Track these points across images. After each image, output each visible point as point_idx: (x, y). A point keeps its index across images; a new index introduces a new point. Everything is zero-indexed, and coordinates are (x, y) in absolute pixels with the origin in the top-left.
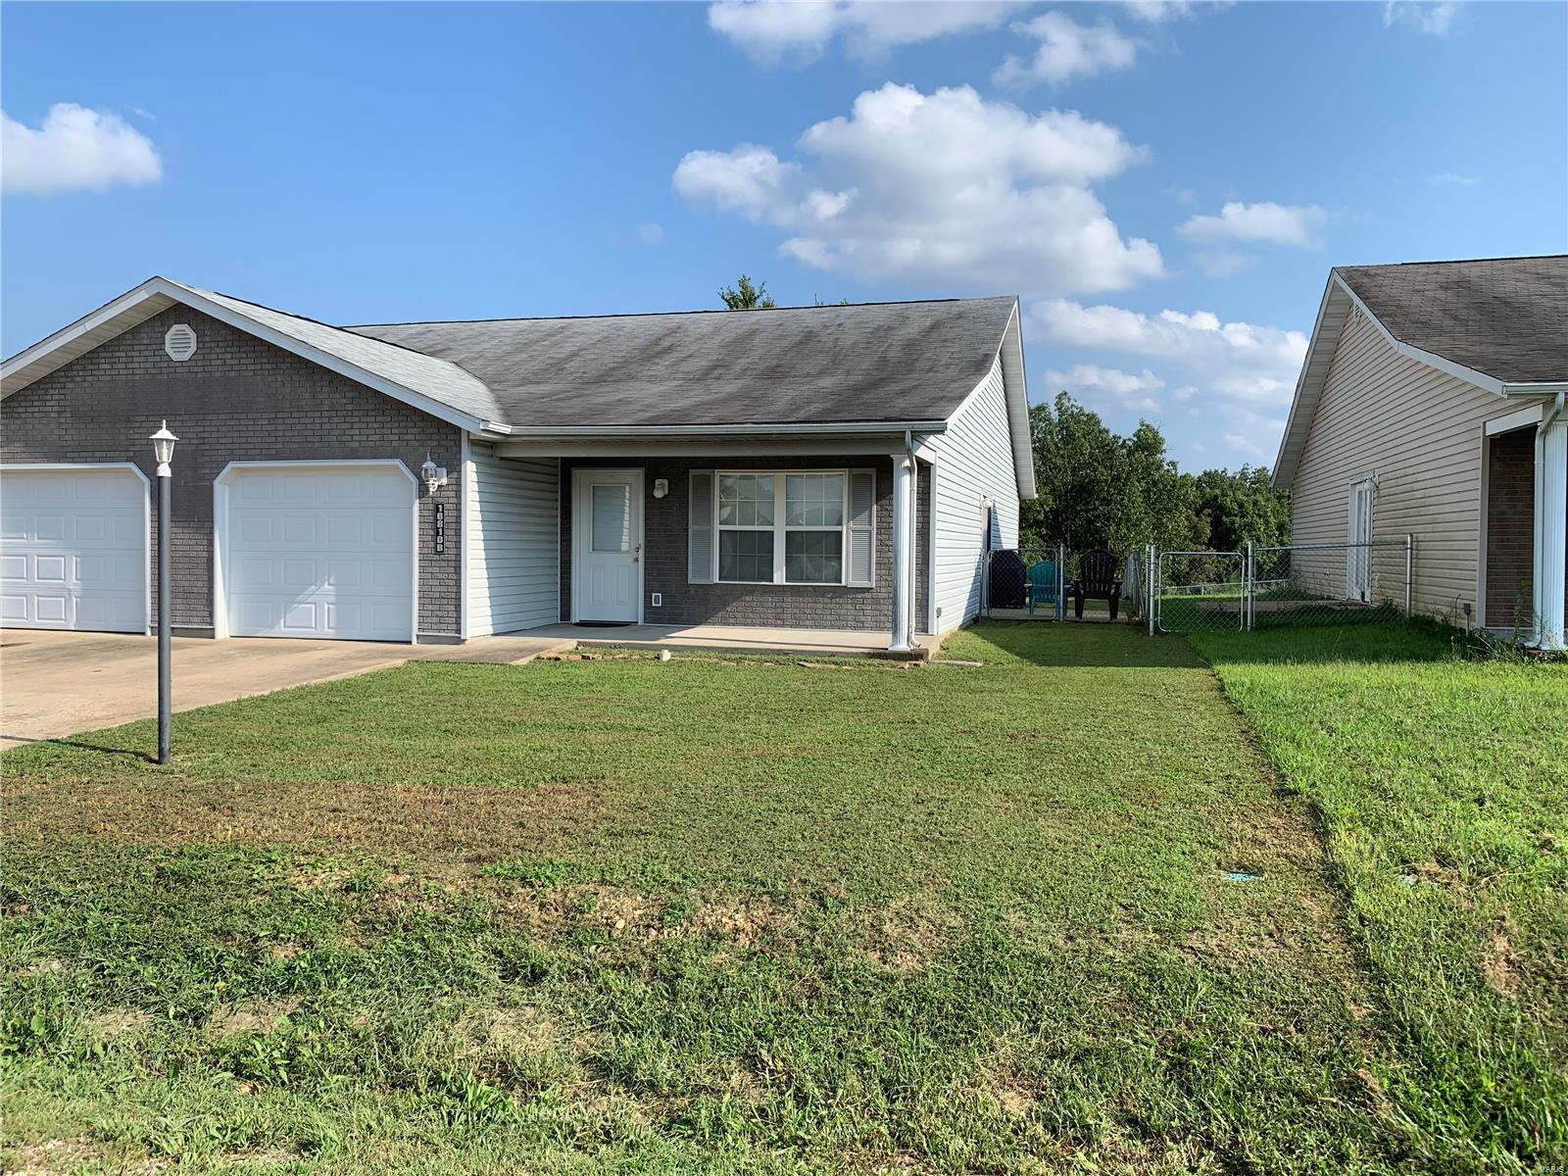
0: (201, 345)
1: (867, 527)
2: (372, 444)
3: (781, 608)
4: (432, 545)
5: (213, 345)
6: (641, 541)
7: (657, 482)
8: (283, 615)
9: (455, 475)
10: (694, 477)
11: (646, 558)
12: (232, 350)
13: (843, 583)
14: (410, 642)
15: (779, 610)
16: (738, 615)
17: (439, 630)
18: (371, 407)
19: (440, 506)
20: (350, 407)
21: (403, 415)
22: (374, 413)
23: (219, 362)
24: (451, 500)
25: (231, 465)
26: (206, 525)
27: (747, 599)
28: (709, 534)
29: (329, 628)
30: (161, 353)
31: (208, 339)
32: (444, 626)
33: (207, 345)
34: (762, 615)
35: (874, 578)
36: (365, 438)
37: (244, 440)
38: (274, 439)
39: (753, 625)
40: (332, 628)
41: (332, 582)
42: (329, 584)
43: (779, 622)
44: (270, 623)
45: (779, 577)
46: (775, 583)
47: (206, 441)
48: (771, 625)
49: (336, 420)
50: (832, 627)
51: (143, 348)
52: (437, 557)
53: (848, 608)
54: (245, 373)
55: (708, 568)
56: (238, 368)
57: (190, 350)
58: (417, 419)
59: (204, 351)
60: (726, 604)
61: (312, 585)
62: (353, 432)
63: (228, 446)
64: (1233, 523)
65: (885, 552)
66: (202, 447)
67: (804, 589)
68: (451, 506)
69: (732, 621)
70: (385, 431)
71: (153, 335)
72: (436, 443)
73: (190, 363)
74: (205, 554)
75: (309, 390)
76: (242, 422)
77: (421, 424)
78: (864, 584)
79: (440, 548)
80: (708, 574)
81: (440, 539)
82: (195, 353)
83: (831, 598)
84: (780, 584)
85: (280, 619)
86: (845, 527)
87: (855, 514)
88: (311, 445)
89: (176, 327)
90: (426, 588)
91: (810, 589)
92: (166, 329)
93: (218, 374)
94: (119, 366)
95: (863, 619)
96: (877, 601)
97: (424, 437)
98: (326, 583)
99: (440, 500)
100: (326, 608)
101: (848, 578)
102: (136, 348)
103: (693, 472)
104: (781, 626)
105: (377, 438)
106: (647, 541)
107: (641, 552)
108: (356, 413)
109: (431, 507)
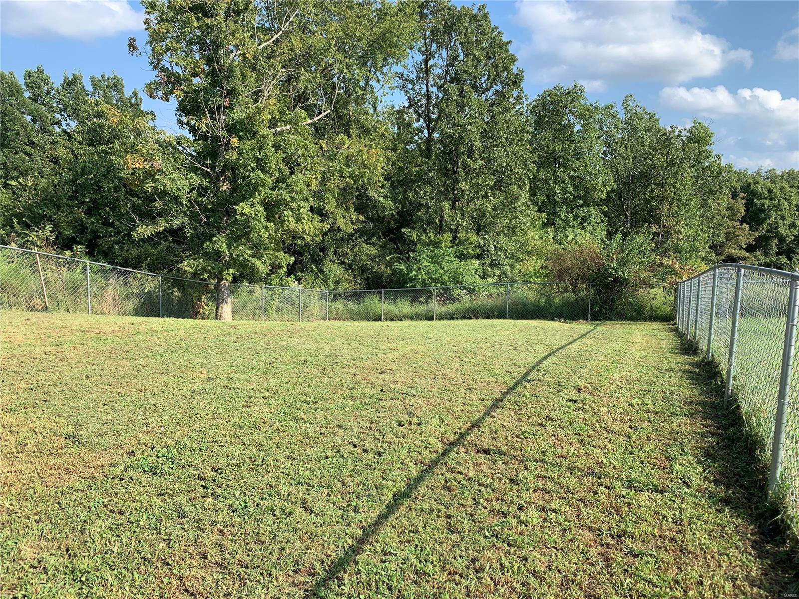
64: (763, 205)
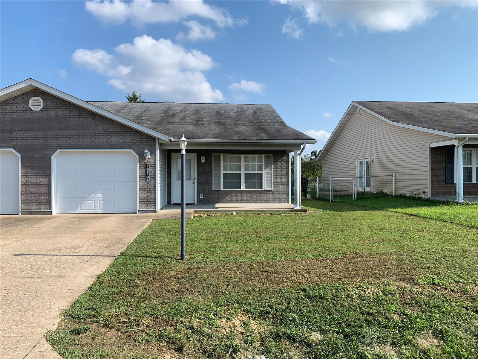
0: (45, 105)
1: (270, 172)
2: (120, 143)
3: (243, 197)
4: (144, 179)
5: (51, 105)
6: (196, 177)
7: (202, 157)
8: (80, 205)
9: (153, 155)
10: (214, 156)
11: (198, 182)
12: (60, 108)
13: (263, 189)
14: (136, 213)
15: (242, 198)
16: (229, 200)
17: (147, 208)
18: (120, 130)
19: (148, 165)
20: (111, 130)
21: (133, 134)
22: (121, 133)
23: (54, 112)
24: (152, 163)
25: (59, 150)
26: (48, 172)
27: (232, 194)
28: (220, 174)
29: (100, 209)
30: (27, 107)
31: (48, 103)
32: (149, 207)
33: (48, 105)
34: (237, 200)
35: (272, 187)
36: (117, 141)
37: (65, 141)
38: (78, 141)
39: (234, 203)
40: (101, 209)
41: (101, 193)
42: (100, 194)
43: (243, 201)
44: (75, 209)
45: (243, 188)
46: (242, 189)
47: (48, 141)
48: (240, 203)
49: (105, 135)
50: (260, 203)
51: (17, 105)
52: (146, 183)
53: (264, 197)
54: (66, 116)
55: (219, 185)
56: (63, 114)
57: (41, 107)
58: (139, 135)
59: (47, 107)
60: (225, 197)
61: (93, 194)
62: (112, 139)
63: (57, 143)
65: (275, 179)
66: (46, 143)
67: (250, 191)
68: (152, 166)
69: (227, 202)
70: (125, 139)
71: (24, 100)
72: (146, 144)
73: (41, 112)
74: (47, 183)
75: (93, 124)
76: (64, 134)
77: (140, 137)
78: (270, 189)
79: (148, 180)
80: (219, 187)
81: (148, 177)
82: (43, 108)
83: (259, 194)
84: (243, 189)
85: (79, 207)
86: (263, 172)
87: (266, 168)
88: (95, 143)
89: (34, 98)
90: (142, 194)
91: (252, 191)
92: (29, 98)
93: (53, 116)
94: (7, 111)
95: (269, 200)
96: (273, 194)
97: (141, 141)
98: (99, 193)
99: (148, 163)
100: (99, 202)
101: (265, 187)
102: (14, 105)
103: (214, 154)
104: (243, 203)
105: (122, 141)
106: (198, 177)
107: (196, 180)
108: (113, 132)
109: (144, 166)
